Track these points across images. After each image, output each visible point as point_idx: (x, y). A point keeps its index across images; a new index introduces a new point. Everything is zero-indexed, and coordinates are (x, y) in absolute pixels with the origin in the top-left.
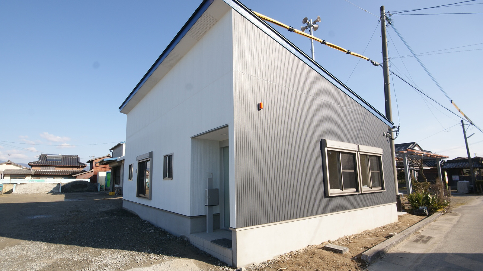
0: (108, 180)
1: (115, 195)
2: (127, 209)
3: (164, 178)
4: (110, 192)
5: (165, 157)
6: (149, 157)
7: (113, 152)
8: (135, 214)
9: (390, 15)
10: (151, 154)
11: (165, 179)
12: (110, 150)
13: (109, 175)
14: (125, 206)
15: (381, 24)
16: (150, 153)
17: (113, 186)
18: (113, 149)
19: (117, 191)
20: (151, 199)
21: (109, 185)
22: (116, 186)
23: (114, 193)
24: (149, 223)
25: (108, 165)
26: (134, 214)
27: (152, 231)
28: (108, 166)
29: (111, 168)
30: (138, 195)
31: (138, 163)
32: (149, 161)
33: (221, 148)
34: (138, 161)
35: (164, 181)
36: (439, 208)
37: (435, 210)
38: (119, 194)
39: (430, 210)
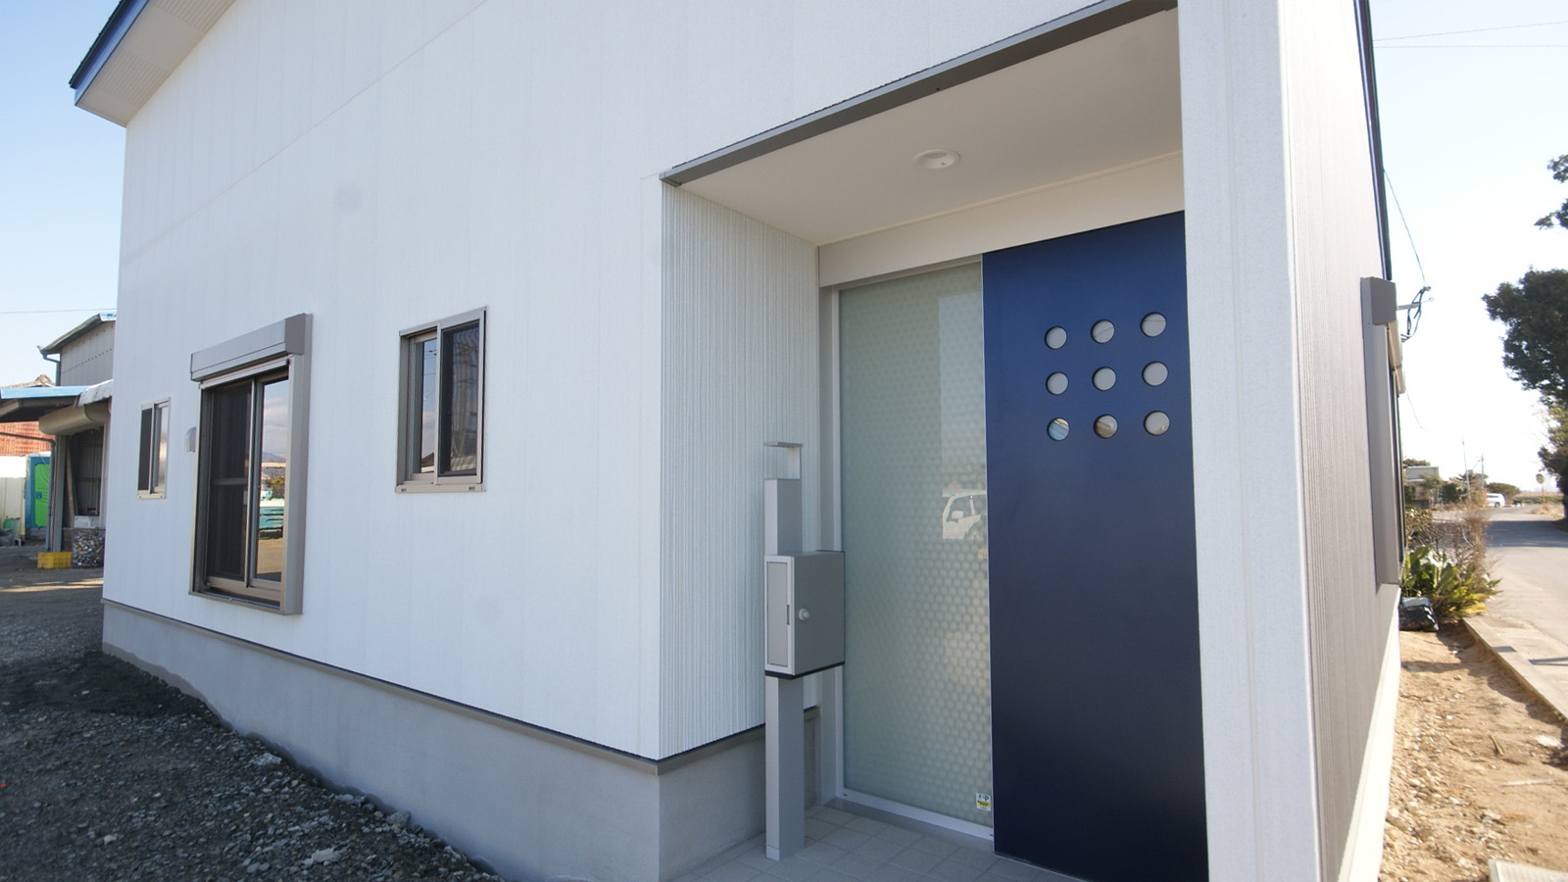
0: (40, 496)
1: (75, 566)
2: (133, 656)
3: (399, 483)
4: (49, 550)
5: (412, 341)
6: (281, 348)
7: (59, 364)
8: (184, 691)
10: (298, 329)
11: (408, 485)
12: (46, 352)
13: (44, 474)
14: (118, 637)
16: (288, 320)
17: (66, 522)
18: (60, 347)
19: (81, 547)
20: (298, 610)
21: (42, 518)
22: (81, 522)
23: (66, 556)
24: (288, 763)
25: (37, 423)
26: (178, 691)
27: (326, 855)
28: (34, 427)
29: (54, 438)
30: (204, 582)
31: (205, 392)
32: (280, 374)
33: (825, 292)
34: (202, 380)
35: (403, 496)
36: (1471, 602)
37: (1459, 607)
38: (86, 568)
39: (1440, 611)
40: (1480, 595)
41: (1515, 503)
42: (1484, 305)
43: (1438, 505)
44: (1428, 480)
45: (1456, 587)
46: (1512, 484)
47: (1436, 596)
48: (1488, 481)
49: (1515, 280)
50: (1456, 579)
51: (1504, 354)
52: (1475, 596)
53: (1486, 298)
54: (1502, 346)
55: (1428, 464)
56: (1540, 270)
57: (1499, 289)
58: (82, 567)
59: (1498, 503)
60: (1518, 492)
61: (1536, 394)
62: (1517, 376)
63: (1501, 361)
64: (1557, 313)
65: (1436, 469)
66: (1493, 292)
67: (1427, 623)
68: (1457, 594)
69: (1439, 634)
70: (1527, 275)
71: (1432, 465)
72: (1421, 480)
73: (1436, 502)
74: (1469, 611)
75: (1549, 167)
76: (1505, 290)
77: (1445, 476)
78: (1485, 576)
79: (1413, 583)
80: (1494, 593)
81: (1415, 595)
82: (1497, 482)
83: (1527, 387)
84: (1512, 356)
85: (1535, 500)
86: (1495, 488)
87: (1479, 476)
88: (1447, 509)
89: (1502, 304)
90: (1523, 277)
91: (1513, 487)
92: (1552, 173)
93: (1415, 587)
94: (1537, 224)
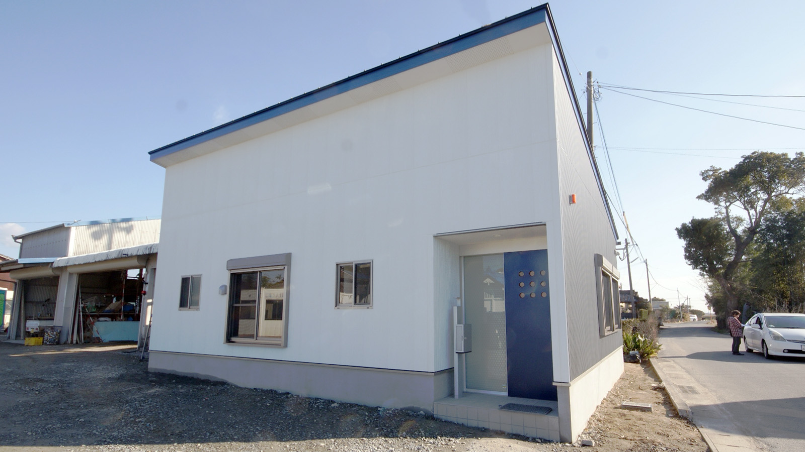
1: (45, 344)
3: (336, 306)
5: (338, 265)
7: (22, 244)
9: (599, 87)
10: (288, 258)
11: (340, 307)
12: (16, 239)
15: (586, 97)
19: (49, 335)
20: (286, 346)
23: (40, 339)
29: (16, 281)
30: (228, 340)
31: (232, 274)
33: (460, 257)
34: (231, 270)
35: (338, 310)
36: (652, 353)
37: (648, 354)
38: (51, 345)
39: (642, 356)
40: (655, 350)
41: (703, 319)
42: (676, 232)
43: (668, 320)
44: (664, 308)
45: (647, 347)
46: (701, 310)
47: (641, 351)
48: (692, 309)
49: (687, 221)
50: (647, 344)
51: (684, 254)
52: (654, 350)
53: (677, 229)
54: (683, 250)
55: (665, 300)
56: (697, 218)
57: (682, 226)
58: (49, 345)
59: (695, 319)
60: (704, 314)
61: (698, 271)
62: (690, 263)
63: (683, 257)
64: (704, 237)
65: (667, 303)
66: (679, 227)
67: (637, 360)
68: (647, 350)
69: (641, 364)
70: (692, 220)
71: (667, 301)
72: (661, 308)
73: (667, 319)
74: (651, 356)
75: (700, 175)
76: (684, 226)
77: (672, 305)
78: (657, 343)
79: (634, 346)
80: (660, 349)
81: (634, 350)
82: (695, 309)
83: (694, 268)
84: (688, 254)
85: (709, 318)
86: (694, 312)
87: (687, 306)
88: (672, 322)
89: (684, 232)
90: (690, 221)
91: (702, 312)
92: (701, 177)
93: (634, 347)
94: (697, 198)
